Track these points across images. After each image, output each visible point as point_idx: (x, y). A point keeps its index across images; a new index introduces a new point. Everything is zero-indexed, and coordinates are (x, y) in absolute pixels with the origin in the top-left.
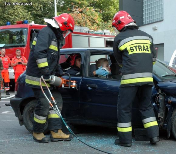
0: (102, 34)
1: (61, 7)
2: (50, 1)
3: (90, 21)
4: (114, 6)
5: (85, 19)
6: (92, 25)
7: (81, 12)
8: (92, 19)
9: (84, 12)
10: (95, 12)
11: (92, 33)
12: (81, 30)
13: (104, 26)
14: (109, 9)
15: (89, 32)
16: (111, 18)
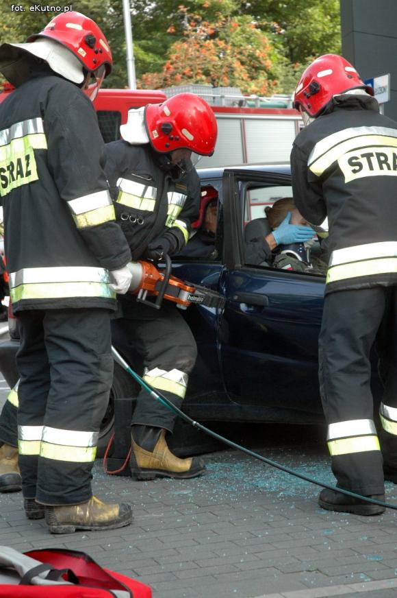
0: (286, 107)
1: (147, 22)
2: (109, 5)
3: (243, 63)
4: (324, 7)
5: (229, 58)
6: (252, 78)
7: (213, 36)
8: (252, 57)
9: (222, 34)
10: (259, 31)
11: (253, 106)
12: (214, 98)
13: (290, 78)
14: (307, 18)
15: (241, 103)
16: (314, 50)
